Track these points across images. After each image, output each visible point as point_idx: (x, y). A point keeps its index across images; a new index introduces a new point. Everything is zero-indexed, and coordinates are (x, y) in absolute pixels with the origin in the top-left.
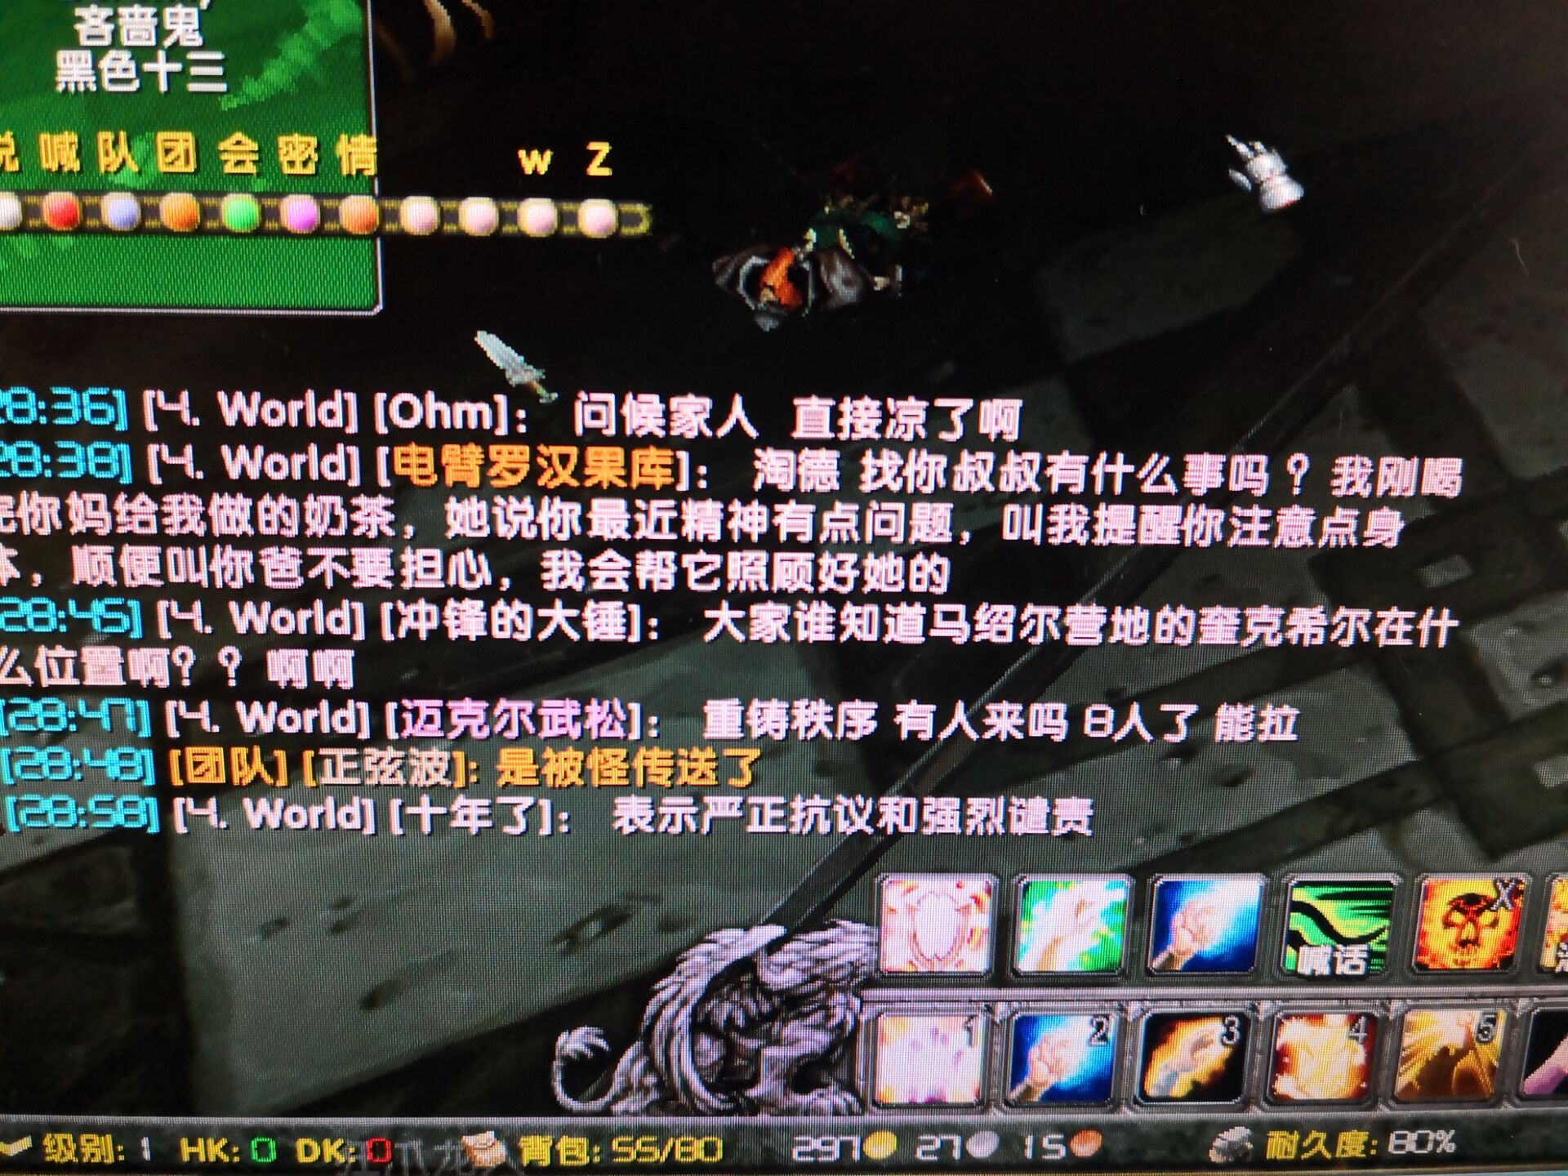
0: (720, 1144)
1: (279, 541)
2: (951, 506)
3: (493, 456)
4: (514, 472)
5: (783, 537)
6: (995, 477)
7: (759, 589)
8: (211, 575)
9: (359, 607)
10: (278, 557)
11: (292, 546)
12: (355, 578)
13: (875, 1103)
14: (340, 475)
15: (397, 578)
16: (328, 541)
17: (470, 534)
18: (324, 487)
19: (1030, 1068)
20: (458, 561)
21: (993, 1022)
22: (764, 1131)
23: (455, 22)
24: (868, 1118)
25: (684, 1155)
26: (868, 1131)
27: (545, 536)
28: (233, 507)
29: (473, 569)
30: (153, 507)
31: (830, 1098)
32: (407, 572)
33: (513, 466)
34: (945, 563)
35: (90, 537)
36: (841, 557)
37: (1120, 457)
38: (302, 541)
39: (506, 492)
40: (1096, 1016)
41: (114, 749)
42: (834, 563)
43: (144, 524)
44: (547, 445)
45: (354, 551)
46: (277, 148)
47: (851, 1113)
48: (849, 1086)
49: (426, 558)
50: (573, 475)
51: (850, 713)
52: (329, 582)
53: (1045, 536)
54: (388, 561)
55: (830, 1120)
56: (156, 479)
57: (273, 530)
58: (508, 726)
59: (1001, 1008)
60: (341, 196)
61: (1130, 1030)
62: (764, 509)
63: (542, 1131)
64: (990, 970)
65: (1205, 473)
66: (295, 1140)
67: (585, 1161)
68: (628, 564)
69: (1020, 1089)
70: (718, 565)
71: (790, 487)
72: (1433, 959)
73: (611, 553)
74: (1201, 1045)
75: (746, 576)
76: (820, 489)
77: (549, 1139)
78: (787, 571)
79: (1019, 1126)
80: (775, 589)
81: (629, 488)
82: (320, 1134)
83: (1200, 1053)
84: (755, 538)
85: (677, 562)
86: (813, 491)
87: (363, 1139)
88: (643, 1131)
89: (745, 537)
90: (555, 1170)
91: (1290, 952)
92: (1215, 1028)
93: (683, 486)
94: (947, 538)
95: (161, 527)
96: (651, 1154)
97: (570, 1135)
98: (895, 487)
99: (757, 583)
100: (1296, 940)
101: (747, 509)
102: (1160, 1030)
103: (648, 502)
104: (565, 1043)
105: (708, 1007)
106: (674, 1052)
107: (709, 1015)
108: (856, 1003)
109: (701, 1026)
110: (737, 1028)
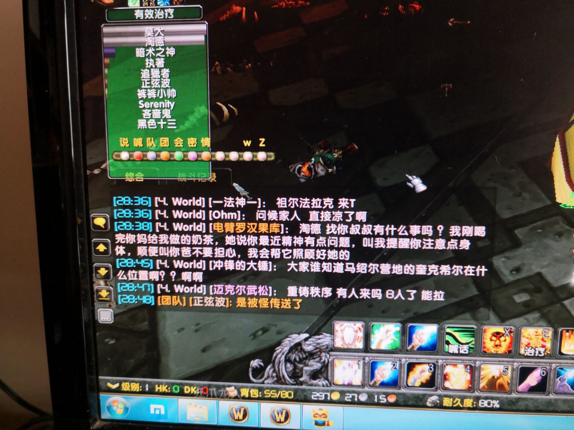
0: (293, 393)
1: (186, 246)
2: (349, 238)
3: (237, 225)
4: (242, 229)
5: (307, 245)
6: (360, 231)
7: (301, 258)
8: (169, 254)
9: (204, 262)
10: (185, 249)
11: (189, 247)
12: (203, 255)
13: (334, 384)
14: (201, 230)
15: (213, 255)
16: (197, 246)
17: (231, 244)
18: (197, 233)
19: (375, 376)
20: (228, 251)
21: (365, 362)
22: (304, 390)
23: (229, 112)
24: (332, 388)
25: (283, 396)
26: (332, 391)
27: (249, 245)
28: (175, 237)
29: (232, 253)
30: (157, 237)
31: (321, 382)
32: (216, 253)
33: (242, 228)
34: (348, 252)
35: (142, 244)
36: (322, 250)
37: (393, 226)
38: (191, 246)
39: (240, 234)
40: (393, 362)
41: (145, 295)
42: (320, 252)
43: (154, 241)
44: (250, 223)
45: (204, 248)
46: (187, 141)
47: (327, 386)
48: (327, 379)
49: (221, 250)
50: (256, 230)
51: (325, 290)
52: (197, 256)
53: (374, 246)
54: (211, 250)
55: (322, 388)
56: (158, 231)
57: (184, 243)
58: (239, 292)
59: (367, 359)
60: (202, 152)
61: (403, 366)
62: (302, 238)
63: (246, 387)
64: (364, 348)
65: (415, 230)
66: (184, 387)
67: (257, 396)
68: (269, 252)
69: (373, 382)
70: (291, 252)
71: (309, 233)
72: (488, 350)
73: (264, 249)
74: (423, 371)
75: (298, 255)
76: (316, 233)
77: (248, 390)
78: (308, 254)
79: (373, 392)
80: (305, 258)
81: (269, 233)
82: (190, 385)
83: (423, 374)
84: (300, 246)
85: (281, 251)
86: (314, 234)
87: (201, 387)
88: (272, 389)
89: (297, 245)
90: (250, 398)
91: (446, 346)
92: (426, 367)
93: (282, 233)
94: (349, 246)
95: (158, 242)
96: (274, 395)
97: (254, 389)
98: (335, 233)
99: (301, 257)
100: (448, 343)
101: (298, 238)
102: (411, 367)
103: (273, 236)
104: (253, 363)
105: (289, 355)
106: (280, 367)
107: (289, 358)
108: (328, 356)
109: (287, 360)
110: (297, 361)
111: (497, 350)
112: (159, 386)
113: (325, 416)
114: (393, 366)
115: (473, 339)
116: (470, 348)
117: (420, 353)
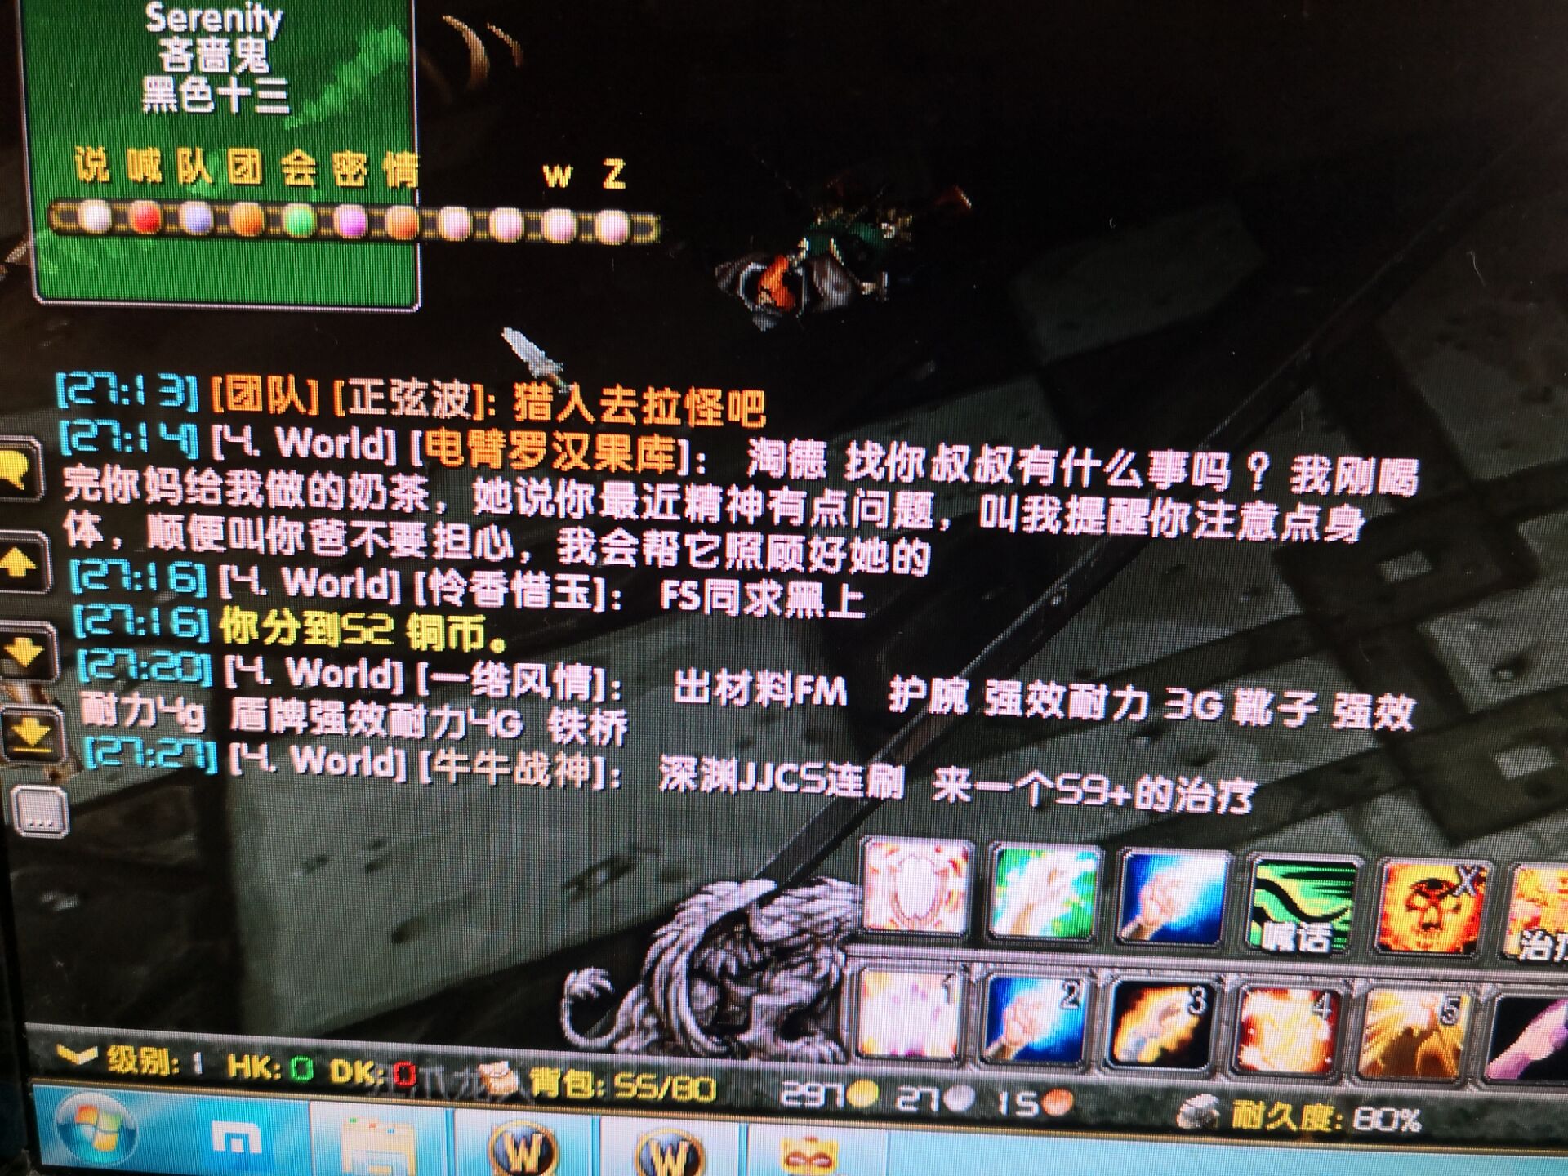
0: (713, 1085)
1: (326, 513)
2: (931, 494)
3: (514, 440)
4: (533, 455)
5: (777, 521)
6: (970, 469)
7: (754, 568)
8: (267, 543)
9: (395, 574)
10: (325, 527)
11: (338, 518)
12: (392, 548)
13: (858, 1054)
14: (379, 455)
15: (430, 549)
16: (369, 514)
17: (495, 511)
18: (365, 466)
19: (1005, 1028)
20: (483, 535)
21: (970, 982)
22: (754, 1075)
23: (489, 52)
24: (851, 1068)
25: (680, 1093)
26: (853, 1079)
27: (562, 514)
28: (287, 482)
29: (497, 543)
30: (218, 480)
31: (816, 1046)
32: (438, 544)
33: (534, 450)
34: (926, 547)
35: (163, 507)
36: (830, 540)
37: (1088, 452)
38: (347, 514)
39: (527, 473)
40: (1068, 980)
42: (823, 545)
43: (210, 496)
44: (562, 432)
45: (393, 524)
46: (332, 163)
47: (836, 1062)
48: (834, 1036)
49: (456, 532)
50: (585, 459)
52: (370, 552)
53: (1020, 525)
54: (422, 535)
55: (816, 1067)
56: (218, 456)
57: (322, 504)
59: (977, 968)
60: (387, 206)
61: (1100, 994)
62: (760, 494)
63: (551, 1064)
64: (967, 931)
65: (1169, 469)
66: (330, 1061)
67: (590, 1094)
68: (635, 541)
69: (995, 1047)
70: (717, 545)
71: (781, 474)
72: (1396, 941)
73: (620, 532)
74: (1168, 1012)
75: (742, 556)
76: (808, 476)
77: (558, 1071)
78: (780, 551)
79: (994, 1083)
80: (769, 568)
81: (635, 472)
82: (353, 1056)
83: (1168, 1021)
84: (751, 521)
85: (681, 540)
86: (802, 478)
87: (391, 1063)
88: (643, 1068)
89: (742, 519)
90: (562, 1102)
91: (1255, 927)
92: (1183, 997)
93: (684, 471)
94: (928, 525)
95: (225, 498)
96: (650, 1091)
97: (577, 1069)
98: (878, 476)
99: (753, 562)
100: (1261, 916)
101: (744, 494)
102: (1129, 996)
103: (654, 485)
104: (574, 982)
105: (704, 955)
106: (672, 996)
107: (704, 962)
108: (841, 957)
109: (697, 972)
110: (730, 976)
111: (1429, 941)
112: (239, 1060)
113: (825, 1161)
114: (1065, 993)
115: (1348, 903)
116: (1336, 933)
117: (1162, 950)
